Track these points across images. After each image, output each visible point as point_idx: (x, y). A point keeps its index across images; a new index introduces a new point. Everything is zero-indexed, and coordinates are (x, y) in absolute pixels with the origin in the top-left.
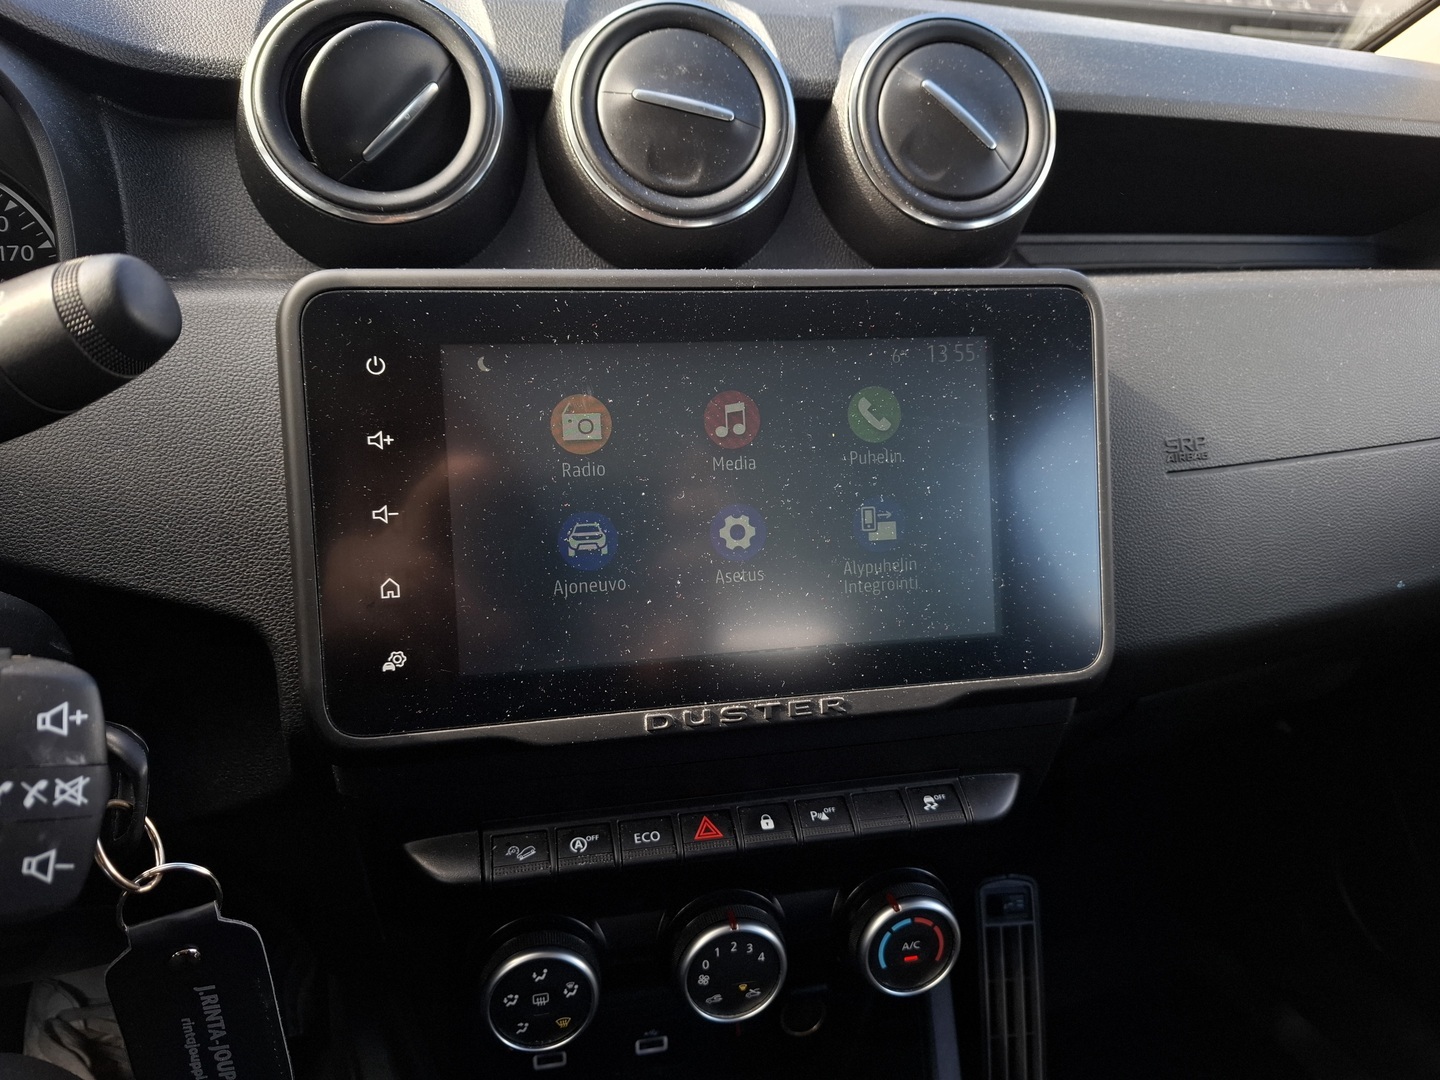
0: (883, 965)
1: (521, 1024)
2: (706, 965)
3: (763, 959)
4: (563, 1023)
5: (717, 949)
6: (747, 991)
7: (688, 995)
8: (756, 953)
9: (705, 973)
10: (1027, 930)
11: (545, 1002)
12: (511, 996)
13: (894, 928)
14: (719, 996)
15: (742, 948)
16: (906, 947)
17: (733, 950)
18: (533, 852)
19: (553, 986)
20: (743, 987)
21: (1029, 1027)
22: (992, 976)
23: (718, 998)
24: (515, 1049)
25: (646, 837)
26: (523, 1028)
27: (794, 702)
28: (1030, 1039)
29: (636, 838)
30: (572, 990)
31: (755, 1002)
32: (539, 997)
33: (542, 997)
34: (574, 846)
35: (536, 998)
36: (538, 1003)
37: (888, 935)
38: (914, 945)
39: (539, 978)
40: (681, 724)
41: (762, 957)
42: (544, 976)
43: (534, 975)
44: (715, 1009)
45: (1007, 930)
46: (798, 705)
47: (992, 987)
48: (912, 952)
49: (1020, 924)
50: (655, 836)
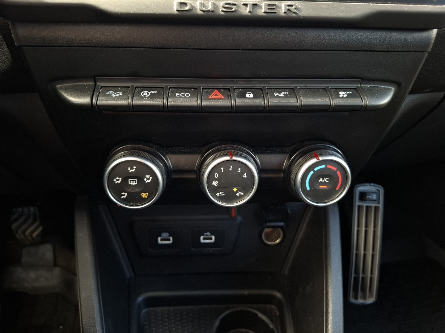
0: (308, 188)
1: (123, 193)
2: (216, 175)
3: (246, 176)
4: (145, 195)
5: (222, 168)
6: (237, 192)
7: (207, 190)
8: (242, 173)
9: (216, 180)
10: (376, 208)
11: (135, 184)
12: (118, 178)
13: (316, 169)
14: (223, 193)
15: (235, 169)
16: (321, 180)
17: (230, 170)
18: (121, 94)
19: (139, 177)
20: (235, 190)
21: (373, 250)
22: (358, 226)
23: (222, 194)
24: (121, 206)
25: (182, 95)
26: (124, 195)
27: (266, 3)
28: (373, 255)
29: (177, 94)
30: (148, 179)
31: (241, 197)
32: (132, 181)
33: (134, 181)
34: (143, 94)
35: (130, 181)
36: (132, 184)
37: (312, 172)
38: (325, 180)
39: (132, 170)
40: (196, 9)
41: (245, 176)
42: (134, 170)
43: (129, 169)
44: (221, 198)
45: (367, 207)
46: (269, 5)
47: (358, 231)
48: (324, 183)
49: (374, 205)
50: (188, 95)
